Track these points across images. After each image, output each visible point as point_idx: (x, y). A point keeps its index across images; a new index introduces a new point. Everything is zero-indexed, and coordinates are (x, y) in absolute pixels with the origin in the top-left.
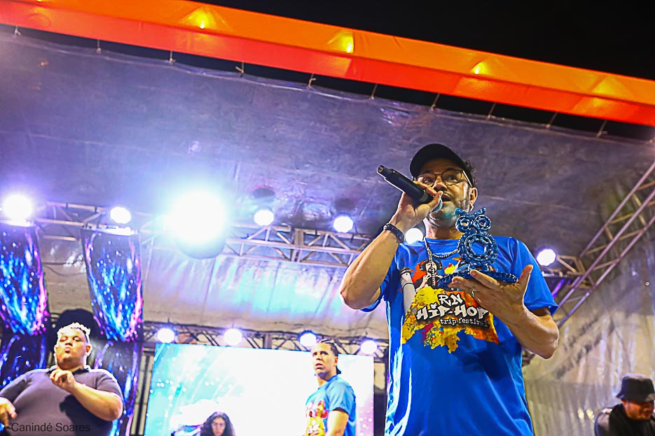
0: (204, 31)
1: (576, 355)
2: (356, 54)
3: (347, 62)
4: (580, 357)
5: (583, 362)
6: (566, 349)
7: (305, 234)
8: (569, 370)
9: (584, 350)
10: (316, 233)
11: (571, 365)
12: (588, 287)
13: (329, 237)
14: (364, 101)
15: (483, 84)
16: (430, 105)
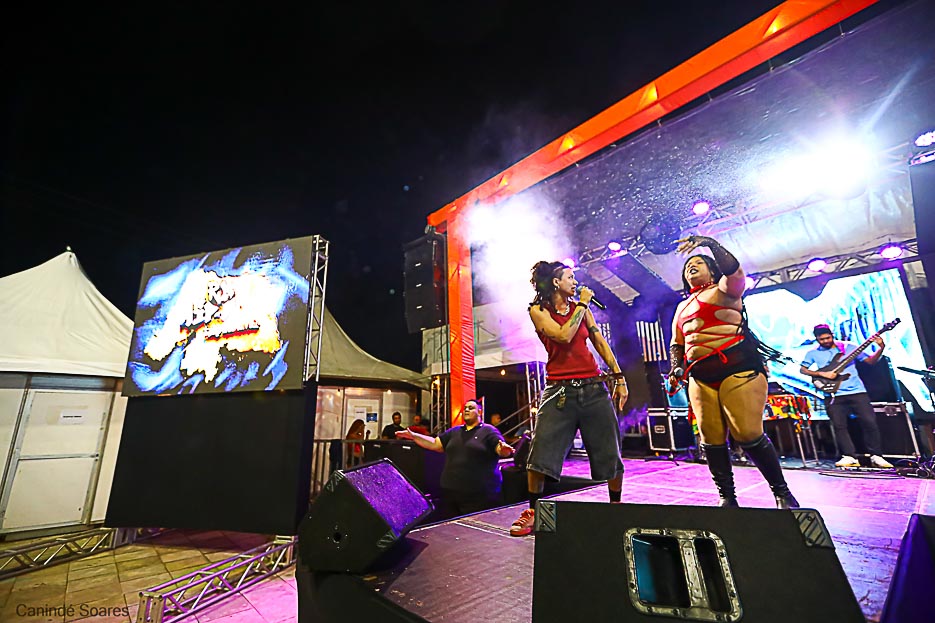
0: (574, 148)
2: (662, 96)
3: (658, 106)
14: (707, 107)
15: (784, 35)
16: (769, 69)
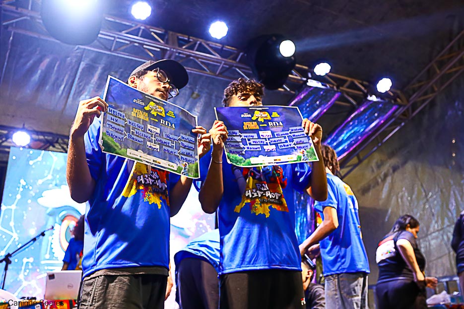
1: (382, 175)
4: (386, 176)
5: (389, 179)
6: (373, 171)
7: (178, 37)
8: (374, 187)
9: (391, 171)
10: (189, 38)
11: (377, 183)
12: (404, 117)
13: (200, 44)
